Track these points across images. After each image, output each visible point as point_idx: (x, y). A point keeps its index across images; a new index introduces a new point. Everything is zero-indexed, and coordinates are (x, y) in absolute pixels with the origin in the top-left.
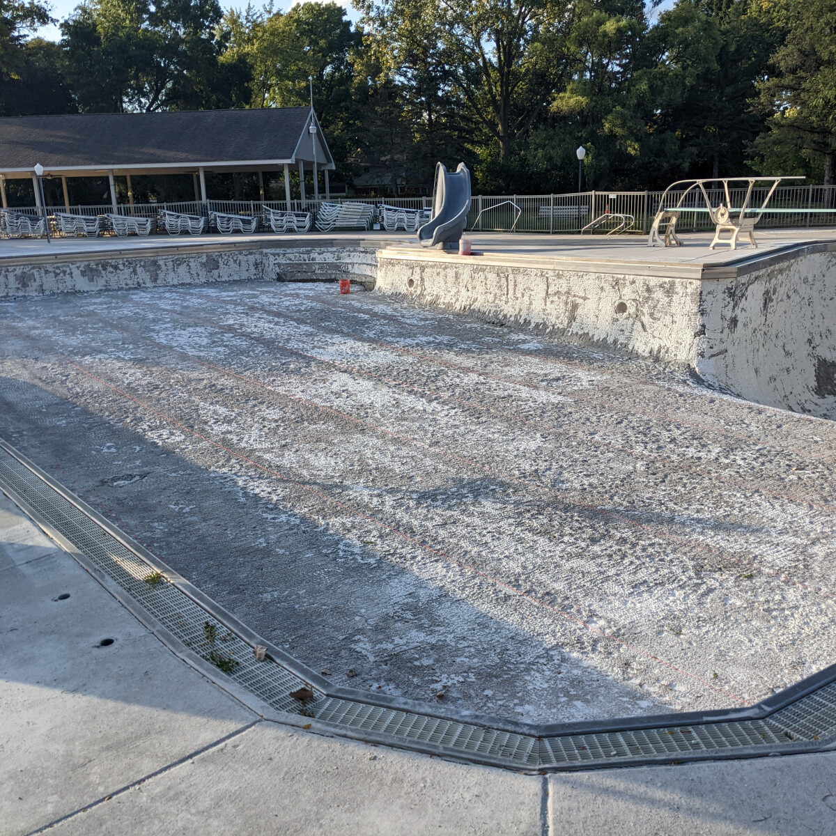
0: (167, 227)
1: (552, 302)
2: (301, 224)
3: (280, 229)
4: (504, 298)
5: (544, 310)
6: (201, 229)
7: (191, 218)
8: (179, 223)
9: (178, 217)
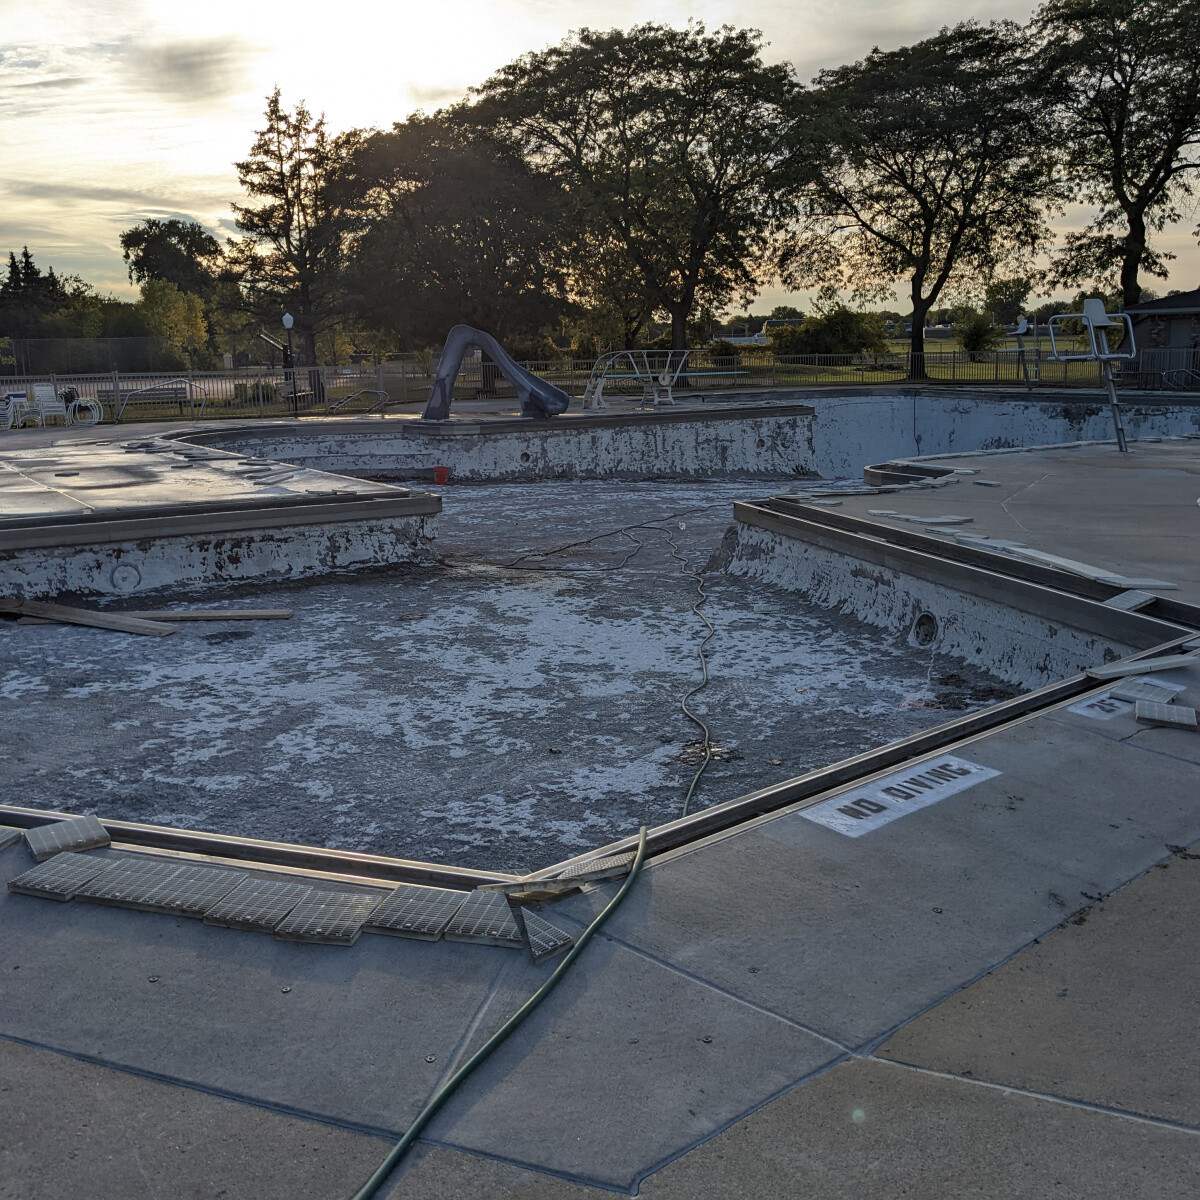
1: (702, 449)
4: (653, 454)
5: (696, 457)
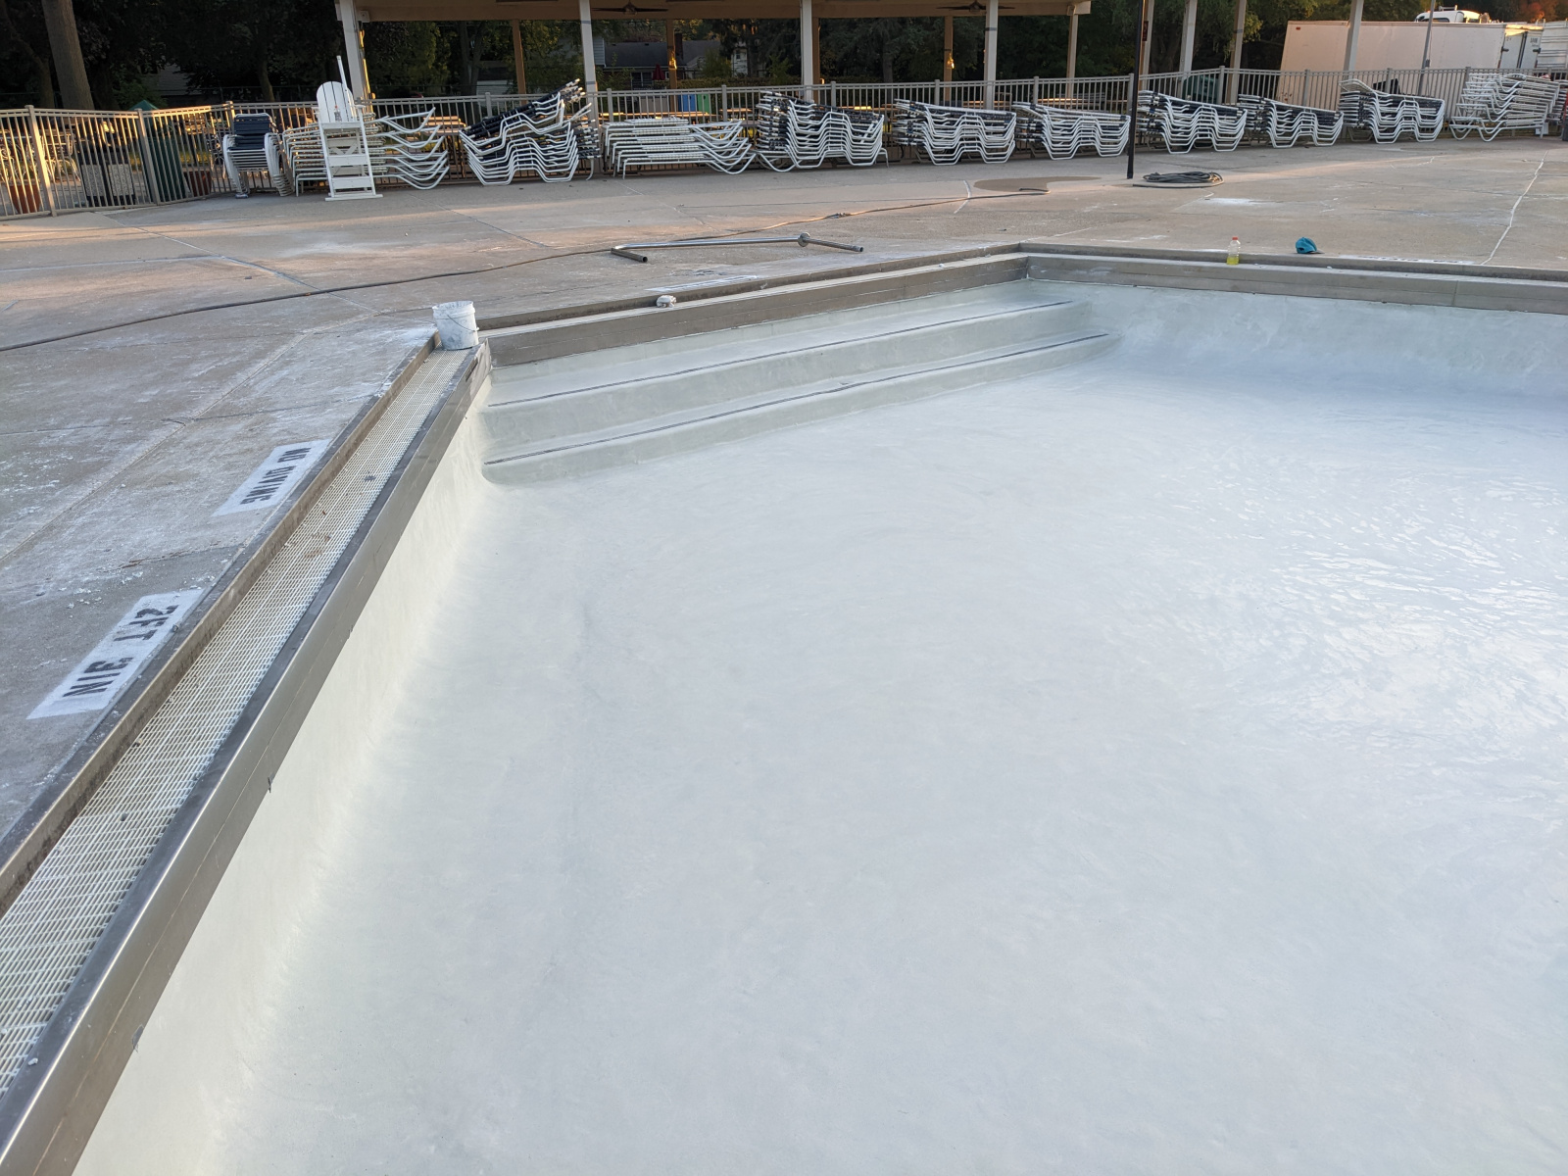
0: (1167, 134)
2: (1428, 122)
3: (1387, 136)
6: (1239, 136)
7: (1221, 112)
8: (1194, 124)
9: (1192, 109)
